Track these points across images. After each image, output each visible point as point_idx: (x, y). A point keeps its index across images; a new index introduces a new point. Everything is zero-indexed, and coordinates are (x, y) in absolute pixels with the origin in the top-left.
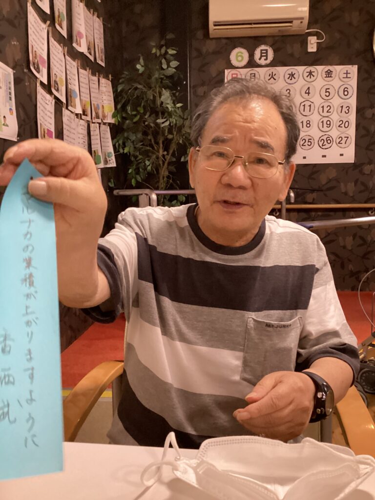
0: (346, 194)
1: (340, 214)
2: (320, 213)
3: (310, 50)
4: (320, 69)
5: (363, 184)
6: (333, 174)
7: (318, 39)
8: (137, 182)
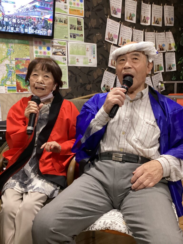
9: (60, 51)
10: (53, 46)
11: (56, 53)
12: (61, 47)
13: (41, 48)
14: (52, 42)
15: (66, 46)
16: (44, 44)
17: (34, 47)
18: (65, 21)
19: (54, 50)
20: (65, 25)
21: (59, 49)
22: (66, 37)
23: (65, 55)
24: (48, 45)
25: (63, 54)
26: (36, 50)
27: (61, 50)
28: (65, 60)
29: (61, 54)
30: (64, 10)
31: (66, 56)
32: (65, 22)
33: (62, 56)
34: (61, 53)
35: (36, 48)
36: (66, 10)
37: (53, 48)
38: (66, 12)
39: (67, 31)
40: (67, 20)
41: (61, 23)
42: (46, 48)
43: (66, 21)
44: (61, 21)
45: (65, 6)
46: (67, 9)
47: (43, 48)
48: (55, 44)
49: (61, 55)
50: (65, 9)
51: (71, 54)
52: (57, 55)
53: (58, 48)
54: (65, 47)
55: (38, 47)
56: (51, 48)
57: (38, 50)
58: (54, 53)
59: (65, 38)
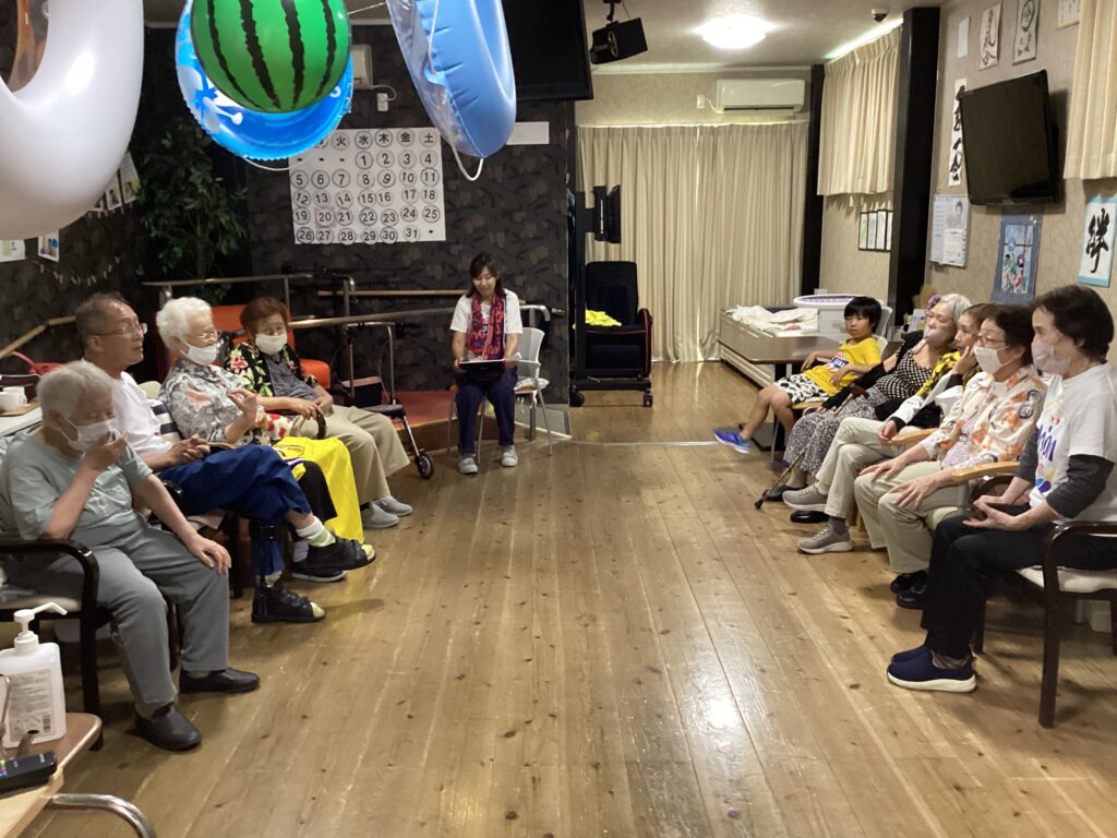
0: (433, 278)
1: (428, 301)
2: (405, 301)
3: (380, 109)
4: (395, 132)
5: (451, 266)
6: (417, 255)
7: (389, 97)
8: (169, 269)
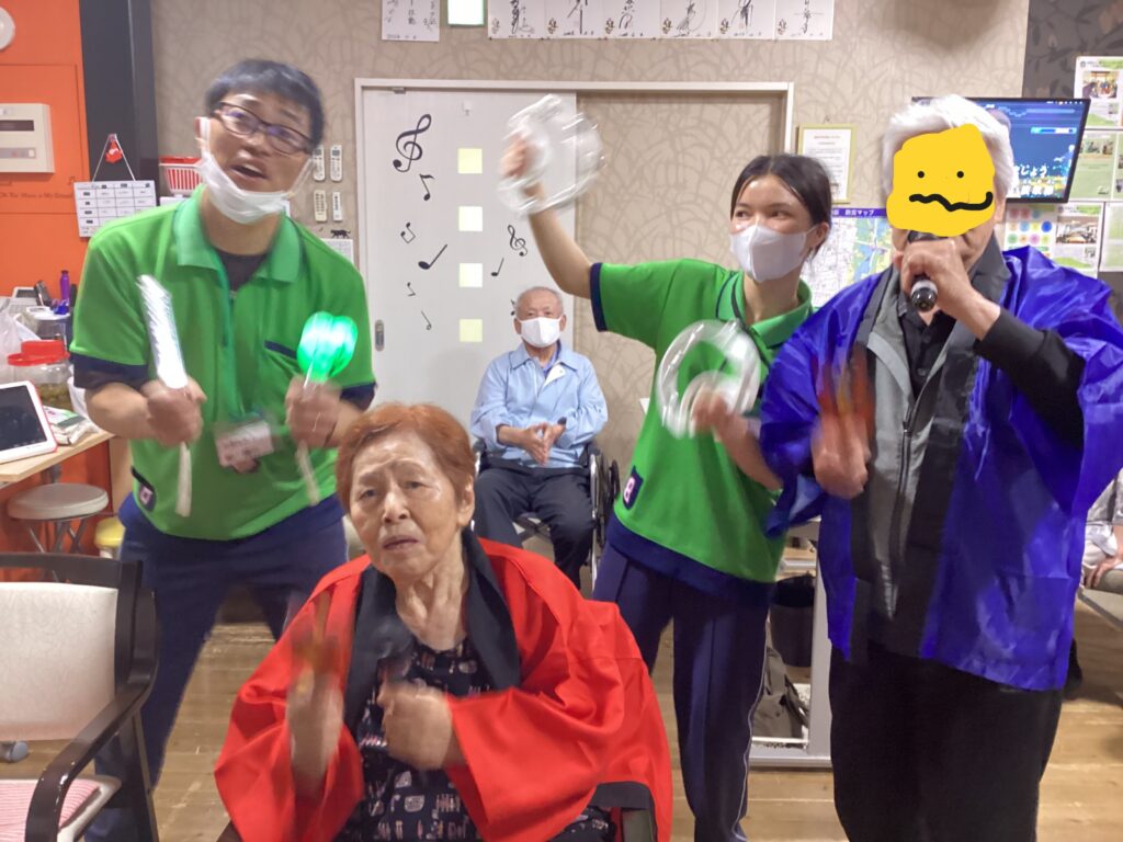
9: (1079, 232)
10: (1059, 220)
11: (1068, 236)
12: (1084, 220)
13: (1024, 228)
14: (1061, 209)
15: (1101, 217)
16: (1036, 215)
17: (1008, 225)
18: (1105, 147)
19: (1062, 230)
20: (1106, 159)
21: (1077, 226)
22: (1105, 191)
23: (1093, 241)
24: (1045, 217)
25: (1089, 239)
26: (1011, 233)
27: (1083, 229)
28: (1093, 255)
29: (1082, 239)
30: (1108, 118)
31: (1097, 245)
32: (1105, 152)
33: (1085, 246)
34: (1083, 236)
35: (1013, 228)
36: (1113, 115)
37: (1060, 225)
38: (1111, 123)
39: (1109, 175)
40: (1111, 143)
41: (1095, 154)
42: (1040, 226)
43: (1108, 147)
44: (1092, 149)
45: (1111, 106)
46: (1116, 113)
47: (1031, 226)
48: (1066, 213)
49: (1082, 242)
50: (1111, 113)
51: (1111, 237)
52: (1069, 242)
53: (1074, 222)
54: (1096, 220)
55: (1018, 226)
56: (1054, 226)
57: (1018, 233)
58: (1062, 239)
59: (1100, 193)
